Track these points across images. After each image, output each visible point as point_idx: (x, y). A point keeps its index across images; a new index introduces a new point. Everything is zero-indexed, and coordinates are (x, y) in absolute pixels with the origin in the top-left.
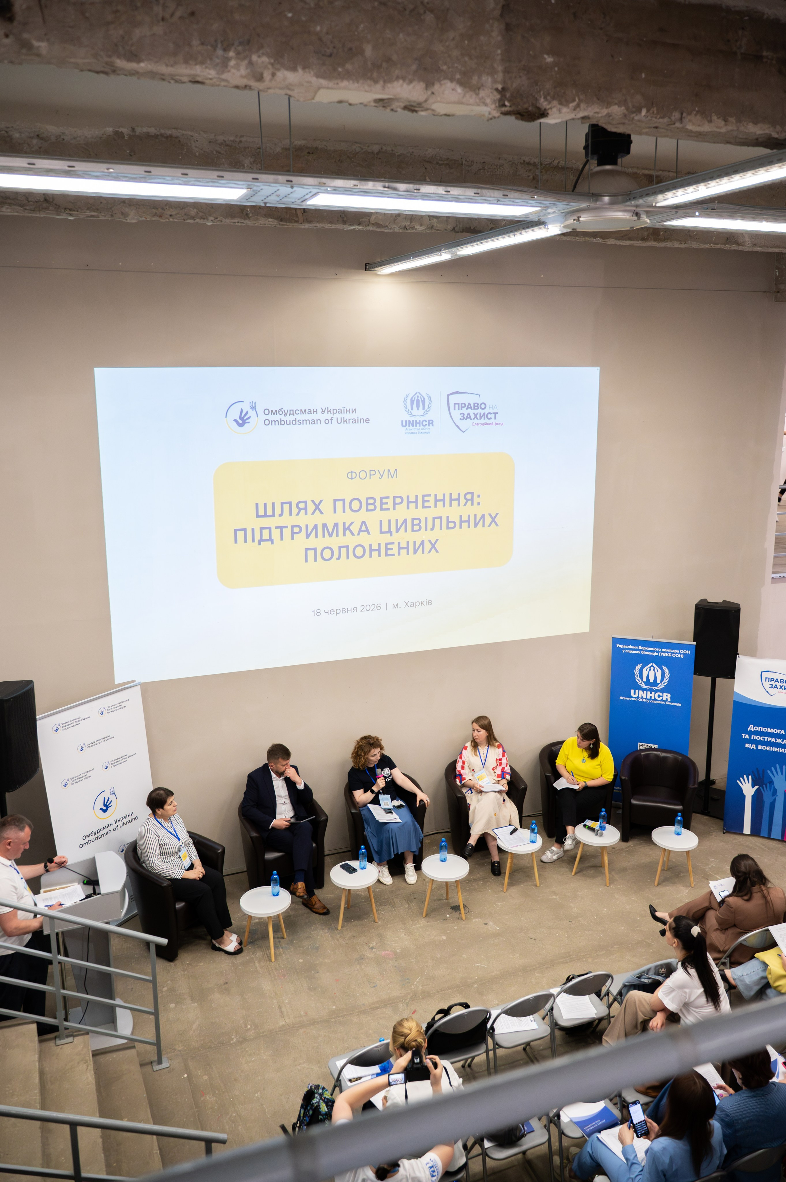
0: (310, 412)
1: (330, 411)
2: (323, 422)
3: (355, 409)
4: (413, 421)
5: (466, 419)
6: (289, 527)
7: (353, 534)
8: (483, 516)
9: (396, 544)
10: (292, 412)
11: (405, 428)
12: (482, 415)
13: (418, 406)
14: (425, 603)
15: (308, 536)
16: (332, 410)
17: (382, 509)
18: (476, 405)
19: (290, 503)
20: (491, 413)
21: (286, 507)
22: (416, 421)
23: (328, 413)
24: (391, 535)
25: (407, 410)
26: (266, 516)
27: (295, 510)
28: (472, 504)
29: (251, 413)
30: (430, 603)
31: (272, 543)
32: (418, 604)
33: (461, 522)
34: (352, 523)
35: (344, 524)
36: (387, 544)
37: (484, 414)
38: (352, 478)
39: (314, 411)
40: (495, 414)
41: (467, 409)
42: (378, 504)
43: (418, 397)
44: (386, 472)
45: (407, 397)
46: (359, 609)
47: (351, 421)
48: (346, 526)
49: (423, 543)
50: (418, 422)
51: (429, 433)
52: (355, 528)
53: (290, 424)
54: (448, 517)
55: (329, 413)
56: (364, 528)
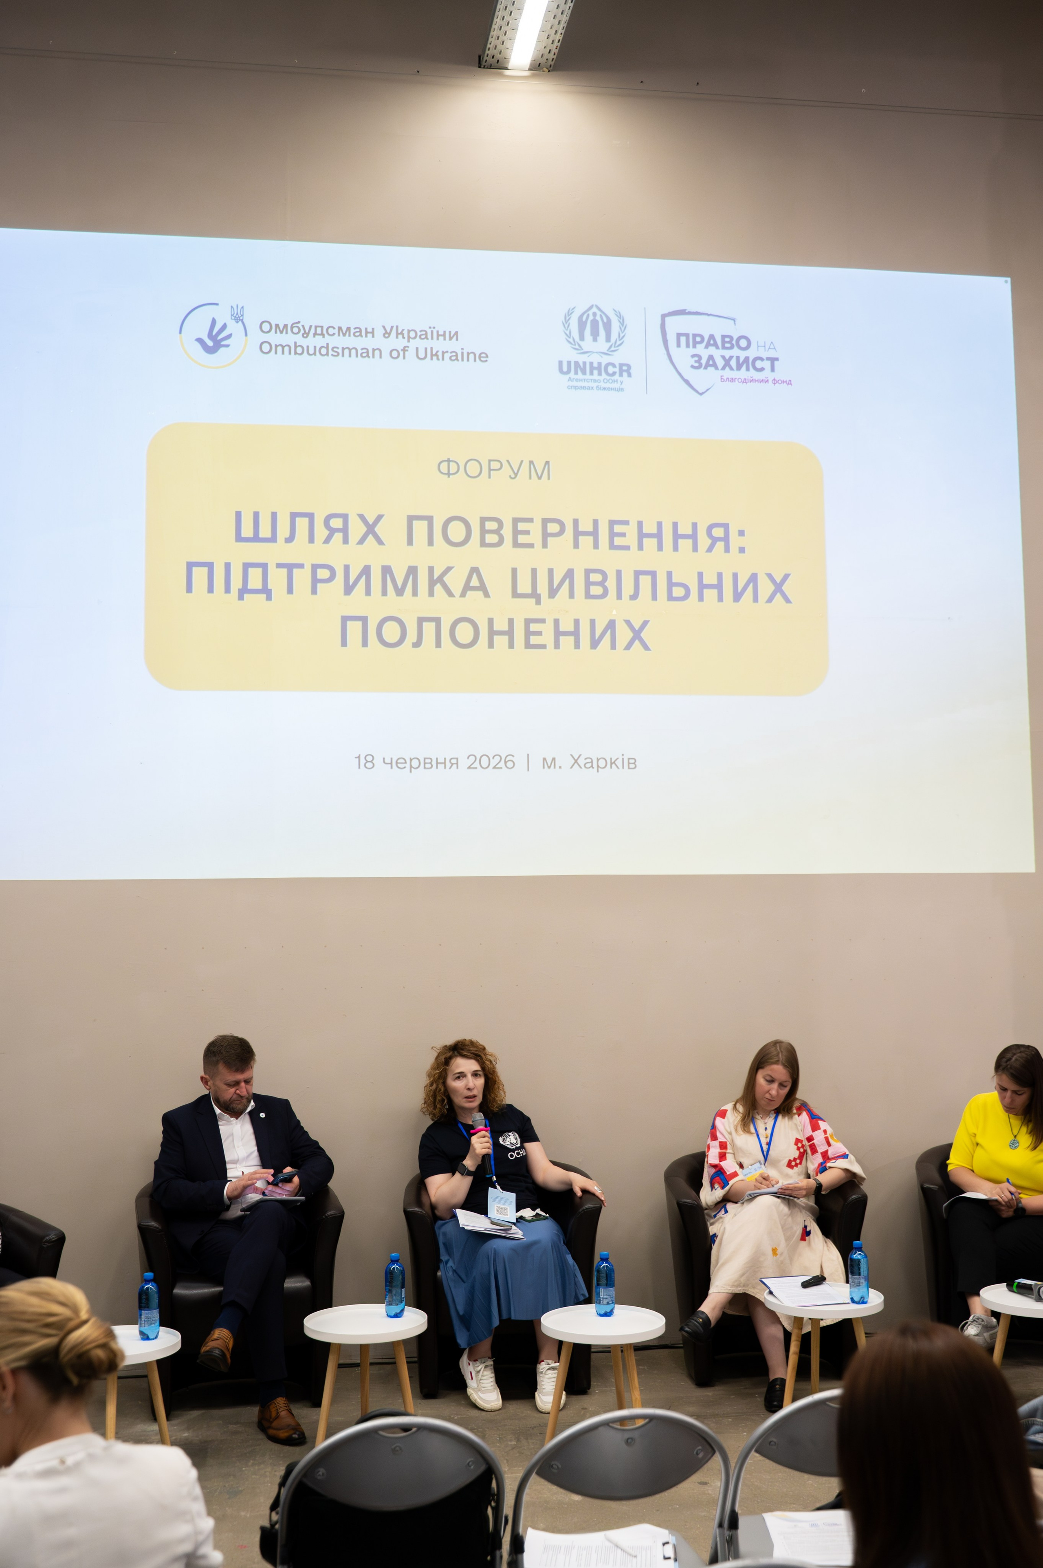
0: (359, 332)
1: (402, 333)
2: (386, 354)
3: (456, 333)
4: (584, 363)
5: (706, 368)
6: (308, 569)
7: (450, 594)
8: (753, 578)
9: (550, 625)
10: (319, 330)
11: (567, 377)
12: (741, 360)
13: (595, 335)
14: (619, 763)
15: (348, 589)
16: (405, 332)
17: (516, 544)
18: (727, 339)
19: (311, 516)
20: (762, 359)
21: (302, 524)
22: (591, 363)
23: (397, 337)
24: (538, 602)
25: (571, 340)
26: (256, 538)
27: (321, 533)
28: (727, 550)
29: (234, 328)
30: (632, 764)
31: (269, 598)
32: (602, 763)
33: (702, 586)
34: (449, 569)
35: (431, 570)
36: (528, 622)
37: (747, 359)
38: (449, 474)
39: (367, 332)
40: (773, 360)
41: (706, 347)
42: (507, 532)
43: (595, 314)
44: (526, 465)
45: (570, 313)
46: (464, 763)
47: (447, 356)
48: (436, 575)
49: (611, 625)
50: (595, 365)
51: (622, 390)
52: (456, 581)
53: (315, 354)
54: (669, 574)
55: (400, 336)
56: (475, 582)
